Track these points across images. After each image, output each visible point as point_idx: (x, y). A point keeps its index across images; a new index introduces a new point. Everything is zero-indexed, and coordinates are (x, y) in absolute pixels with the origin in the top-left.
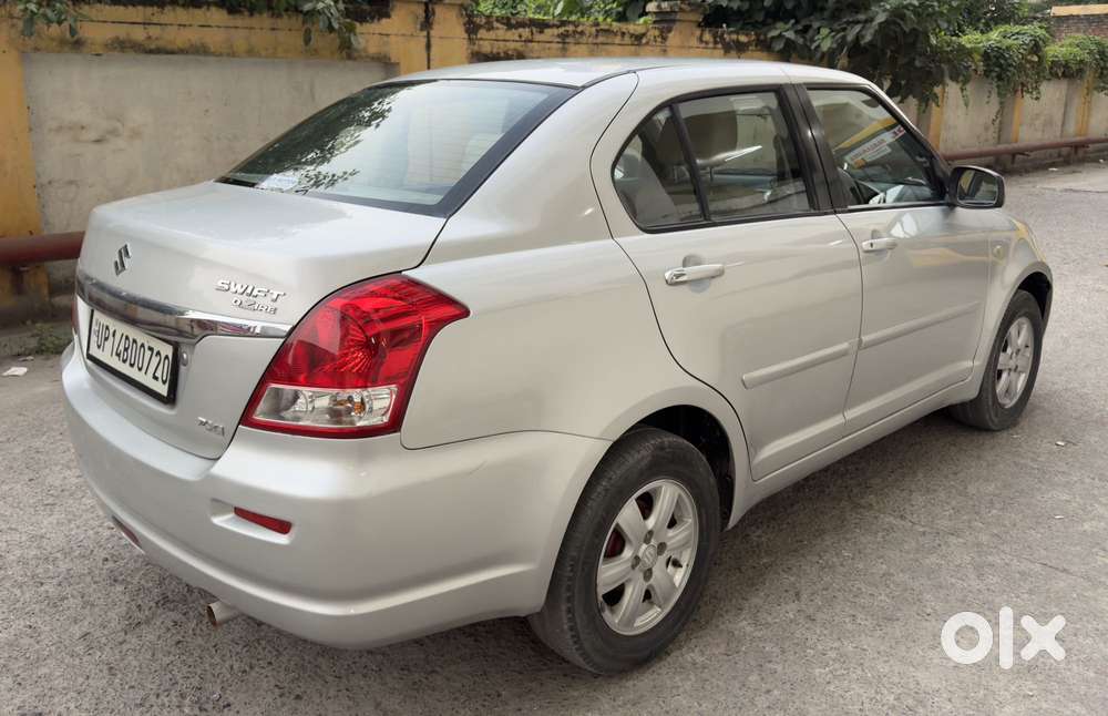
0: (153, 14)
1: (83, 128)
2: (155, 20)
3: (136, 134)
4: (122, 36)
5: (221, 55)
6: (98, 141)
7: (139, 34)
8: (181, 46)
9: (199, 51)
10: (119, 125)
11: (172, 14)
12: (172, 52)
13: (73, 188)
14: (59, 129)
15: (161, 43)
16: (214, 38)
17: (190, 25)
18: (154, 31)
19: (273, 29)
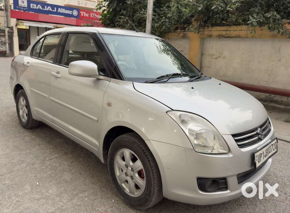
0: (228, 28)
1: (213, 55)
2: (228, 29)
3: (224, 58)
4: (220, 34)
5: (244, 38)
6: (216, 59)
7: (224, 33)
8: (233, 36)
9: (238, 37)
10: (221, 55)
11: (232, 28)
12: (231, 37)
13: (209, 68)
14: (209, 55)
15: (228, 35)
16: (242, 33)
17: (237, 30)
18: (228, 32)
19: (262, 30)
